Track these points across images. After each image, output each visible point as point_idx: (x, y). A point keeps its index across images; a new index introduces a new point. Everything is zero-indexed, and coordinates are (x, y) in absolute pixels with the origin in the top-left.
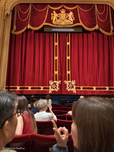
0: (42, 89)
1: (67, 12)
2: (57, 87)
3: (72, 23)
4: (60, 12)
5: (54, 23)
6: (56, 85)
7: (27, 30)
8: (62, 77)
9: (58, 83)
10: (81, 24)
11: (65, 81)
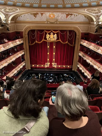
0: (42, 66)
1: (54, 34)
3: (56, 40)
4: (50, 34)
5: (48, 40)
7: (36, 43)
8: (51, 61)
9: (49, 64)
10: (60, 40)
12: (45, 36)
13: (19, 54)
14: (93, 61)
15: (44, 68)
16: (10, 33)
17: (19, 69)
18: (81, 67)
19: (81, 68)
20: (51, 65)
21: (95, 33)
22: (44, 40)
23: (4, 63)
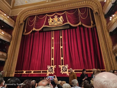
2: (53, 71)
3: (62, 23)
4: (54, 18)
5: (50, 25)
6: (53, 69)
10: (68, 23)
11: (60, 66)
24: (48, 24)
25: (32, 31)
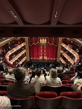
1: (45, 39)
3: (46, 43)
9: (42, 57)
10: (48, 43)
12: (39, 40)
13: (23, 52)
14: (68, 57)
15: (39, 60)
16: (18, 40)
17: (23, 61)
18: (62, 59)
19: (61, 61)
20: (43, 58)
21: (70, 40)
22: (39, 43)
23: (15, 58)
24: (40, 42)
25: (32, 44)
